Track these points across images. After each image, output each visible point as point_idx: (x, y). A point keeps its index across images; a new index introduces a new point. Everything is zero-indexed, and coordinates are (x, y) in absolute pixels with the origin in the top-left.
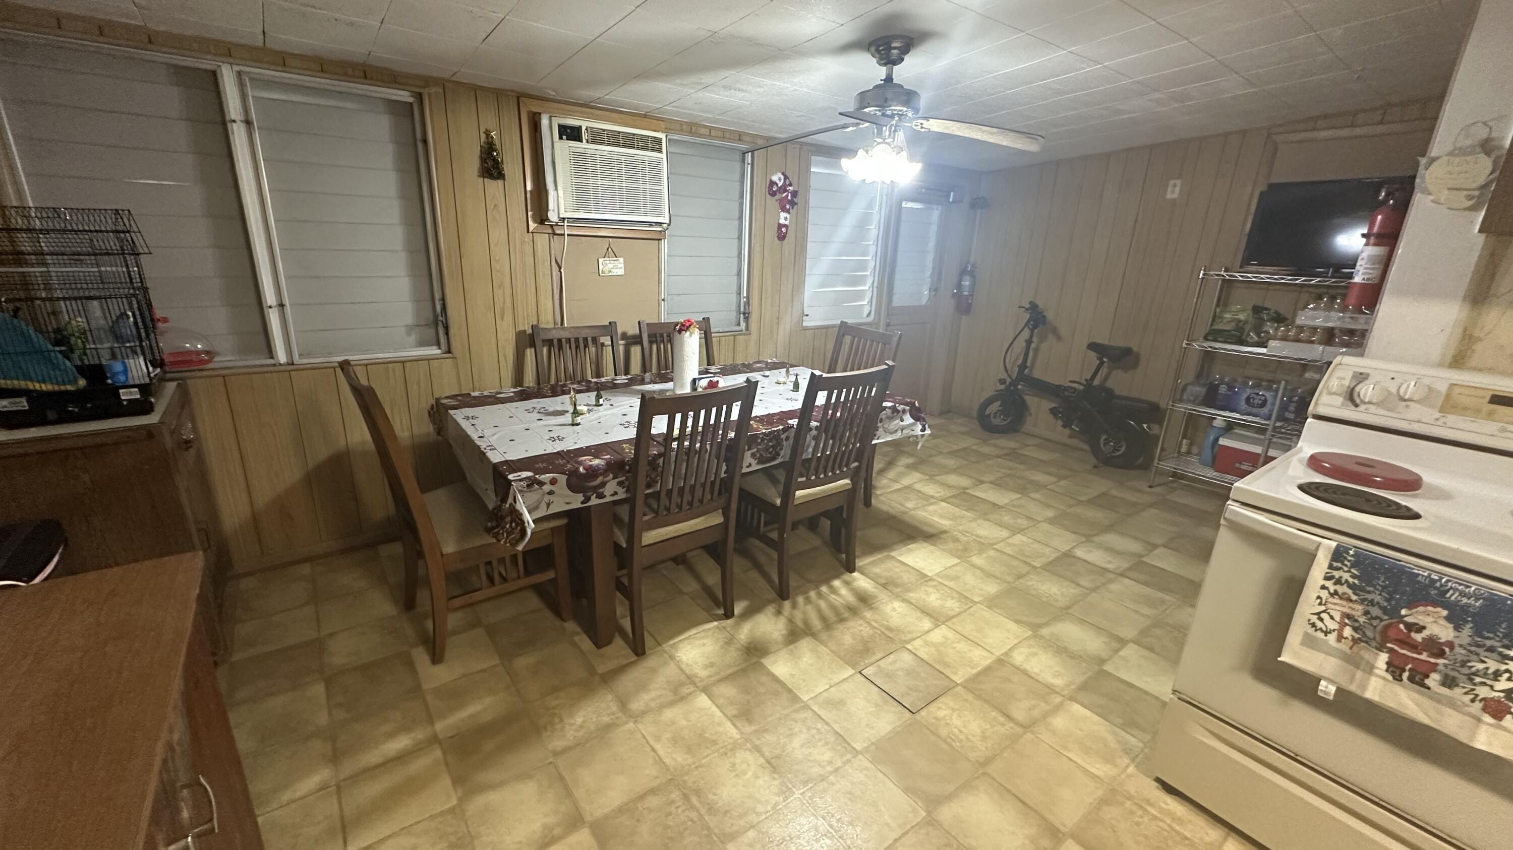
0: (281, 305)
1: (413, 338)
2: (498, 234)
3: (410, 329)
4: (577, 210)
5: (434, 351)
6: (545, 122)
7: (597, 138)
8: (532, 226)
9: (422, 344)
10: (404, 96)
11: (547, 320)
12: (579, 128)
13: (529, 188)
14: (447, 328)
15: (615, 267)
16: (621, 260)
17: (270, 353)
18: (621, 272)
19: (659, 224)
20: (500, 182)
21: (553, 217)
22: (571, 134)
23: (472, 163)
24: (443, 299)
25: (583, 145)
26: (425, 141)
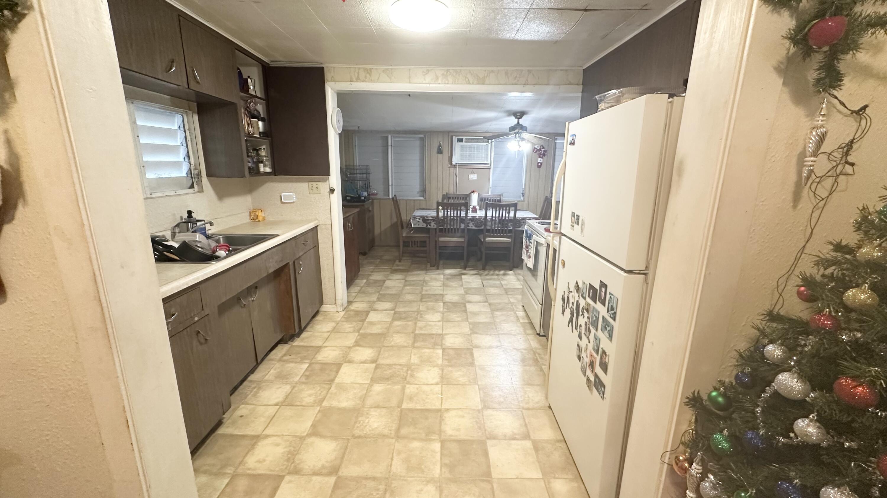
0: (392, 185)
1: (418, 195)
2: (440, 168)
3: (418, 192)
4: (460, 161)
5: (422, 198)
6: (454, 138)
7: (468, 141)
8: (449, 166)
9: (420, 196)
10: (422, 136)
11: (451, 192)
12: (463, 139)
13: (449, 155)
14: (425, 192)
15: (473, 177)
16: (476, 175)
17: (389, 196)
18: (476, 179)
19: (488, 164)
20: (442, 155)
21: (454, 163)
22: (460, 140)
23: (435, 150)
24: (425, 185)
25: (464, 143)
26: (425, 146)
